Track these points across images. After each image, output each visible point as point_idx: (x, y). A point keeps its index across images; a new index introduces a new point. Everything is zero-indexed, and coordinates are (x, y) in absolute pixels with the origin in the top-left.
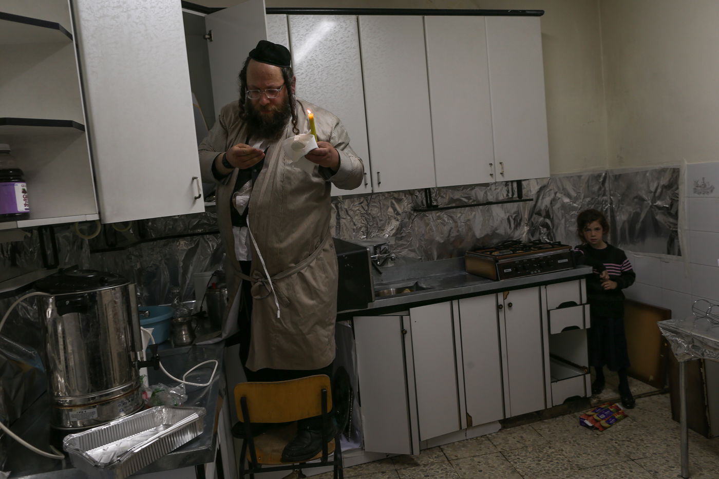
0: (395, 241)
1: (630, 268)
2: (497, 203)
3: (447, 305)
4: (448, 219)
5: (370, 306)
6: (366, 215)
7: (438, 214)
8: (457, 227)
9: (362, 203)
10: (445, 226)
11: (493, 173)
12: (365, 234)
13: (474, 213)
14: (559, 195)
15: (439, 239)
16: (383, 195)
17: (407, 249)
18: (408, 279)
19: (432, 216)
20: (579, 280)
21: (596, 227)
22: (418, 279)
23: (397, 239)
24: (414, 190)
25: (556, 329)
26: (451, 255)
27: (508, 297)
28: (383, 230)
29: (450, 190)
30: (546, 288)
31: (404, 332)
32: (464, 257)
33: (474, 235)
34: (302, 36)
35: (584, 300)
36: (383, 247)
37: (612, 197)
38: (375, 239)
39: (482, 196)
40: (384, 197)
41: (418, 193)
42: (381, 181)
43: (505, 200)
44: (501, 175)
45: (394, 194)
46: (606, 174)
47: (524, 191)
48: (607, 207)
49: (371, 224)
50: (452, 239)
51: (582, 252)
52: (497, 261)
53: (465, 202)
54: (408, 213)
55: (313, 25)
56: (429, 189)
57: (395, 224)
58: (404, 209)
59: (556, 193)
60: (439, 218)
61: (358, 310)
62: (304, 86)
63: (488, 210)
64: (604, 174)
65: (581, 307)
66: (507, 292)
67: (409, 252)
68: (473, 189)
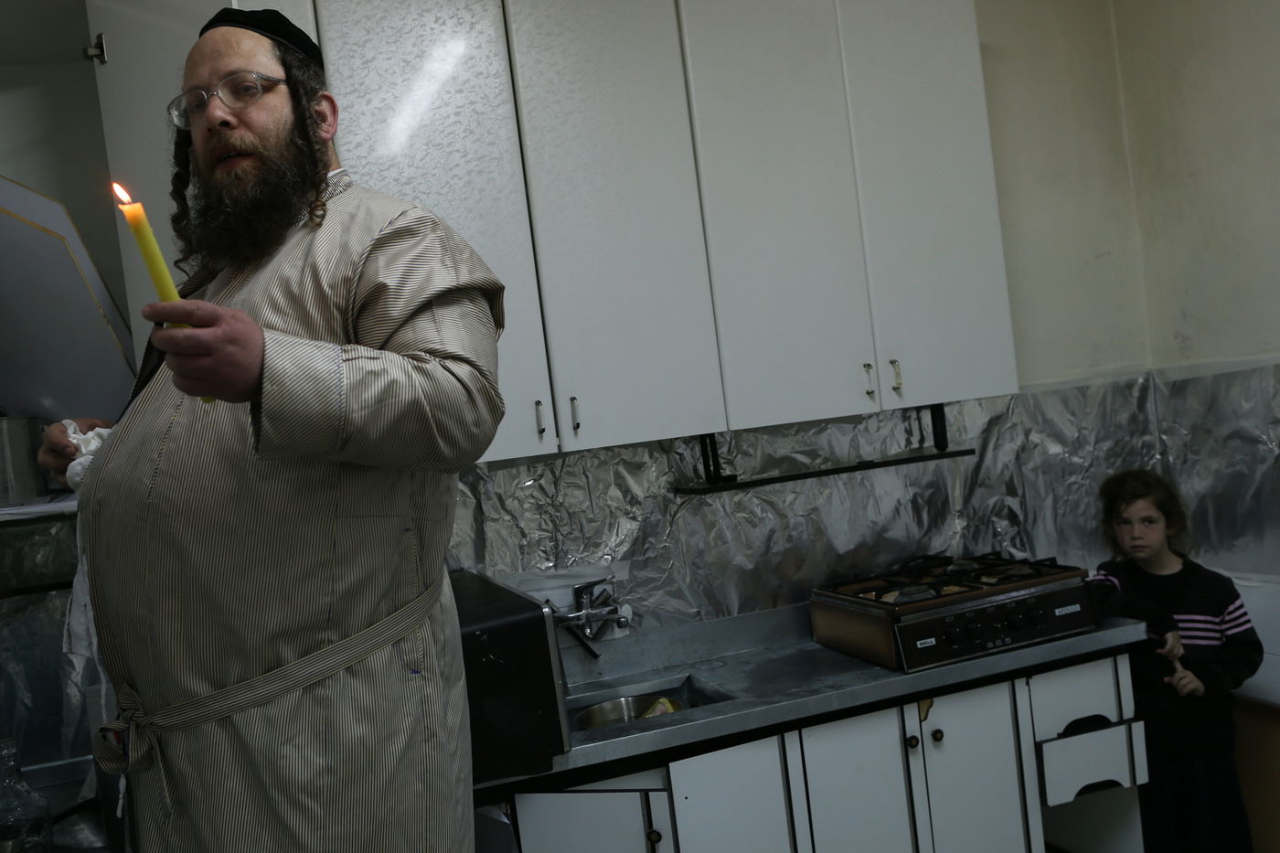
0: (630, 572)
1: (1248, 626)
2: (886, 463)
3: (769, 746)
4: (763, 510)
5: (560, 765)
6: (550, 509)
7: (736, 499)
8: (787, 527)
9: (541, 476)
10: (755, 526)
11: (873, 387)
12: (552, 558)
13: (827, 492)
14: (1035, 437)
15: (741, 559)
16: (594, 457)
17: (661, 592)
18: (666, 669)
19: (721, 503)
20: (1112, 658)
21: (1146, 513)
22: (692, 665)
23: (634, 566)
24: (671, 439)
25: (1061, 793)
26: (774, 600)
27: (930, 715)
28: (597, 545)
29: (765, 437)
30: (1028, 684)
31: (654, 837)
32: (808, 602)
33: (830, 547)
34: (354, 48)
35: (1129, 711)
36: (597, 590)
37: (1164, 437)
38: (576, 569)
39: (846, 446)
40: (596, 462)
41: (684, 446)
42: (581, 420)
43: (904, 457)
44: (893, 392)
45: (623, 450)
46: (1147, 380)
47: (951, 433)
48: (1154, 461)
49: (565, 530)
50: (775, 560)
51: (1116, 581)
52: (898, 620)
53: (803, 463)
54: (659, 499)
55: (384, 18)
56: (712, 436)
57: (628, 527)
58: (649, 488)
59: (1027, 433)
60: (740, 506)
61: (526, 777)
62: (366, 178)
63: (862, 483)
64: (1141, 380)
65: (1122, 729)
66: (930, 700)
67: (668, 598)
68: (822, 431)
